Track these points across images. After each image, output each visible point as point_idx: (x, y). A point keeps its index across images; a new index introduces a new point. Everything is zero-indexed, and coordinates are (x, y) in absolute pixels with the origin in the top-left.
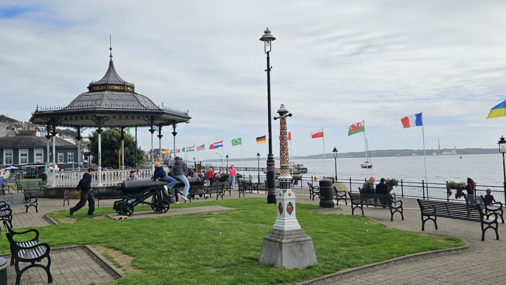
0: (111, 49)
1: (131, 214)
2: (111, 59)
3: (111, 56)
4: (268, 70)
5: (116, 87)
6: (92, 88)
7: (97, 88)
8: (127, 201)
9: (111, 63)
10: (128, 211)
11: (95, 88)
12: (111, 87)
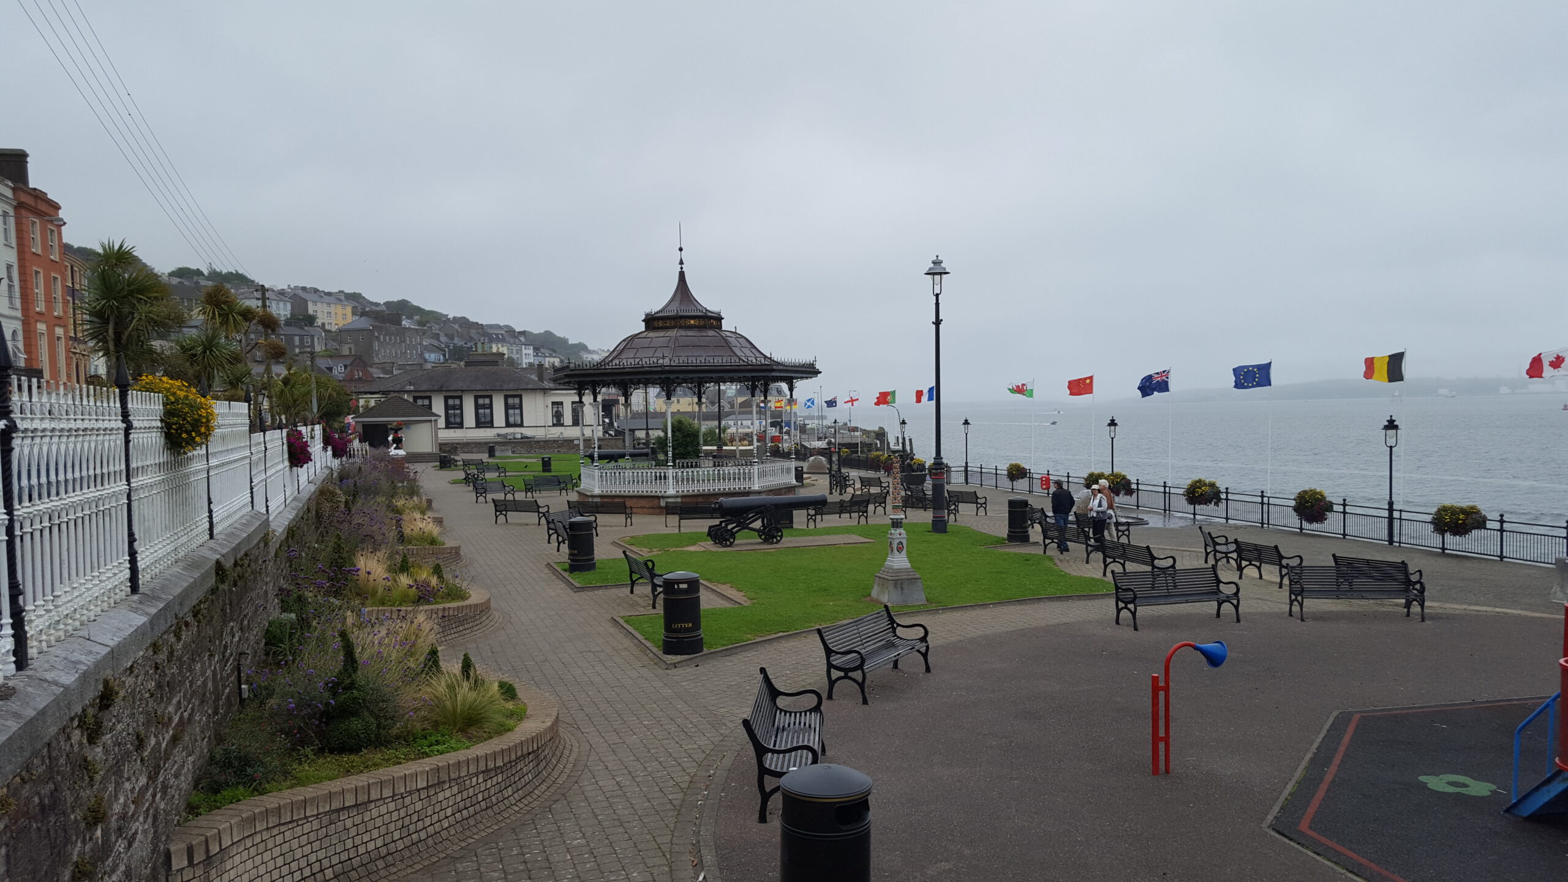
0: (681, 249)
1: (731, 545)
2: (682, 268)
3: (681, 263)
4: (938, 323)
5: (692, 322)
6: (652, 322)
7: (661, 324)
8: (727, 525)
9: (682, 275)
10: (728, 540)
11: (656, 323)
12: (682, 322)
